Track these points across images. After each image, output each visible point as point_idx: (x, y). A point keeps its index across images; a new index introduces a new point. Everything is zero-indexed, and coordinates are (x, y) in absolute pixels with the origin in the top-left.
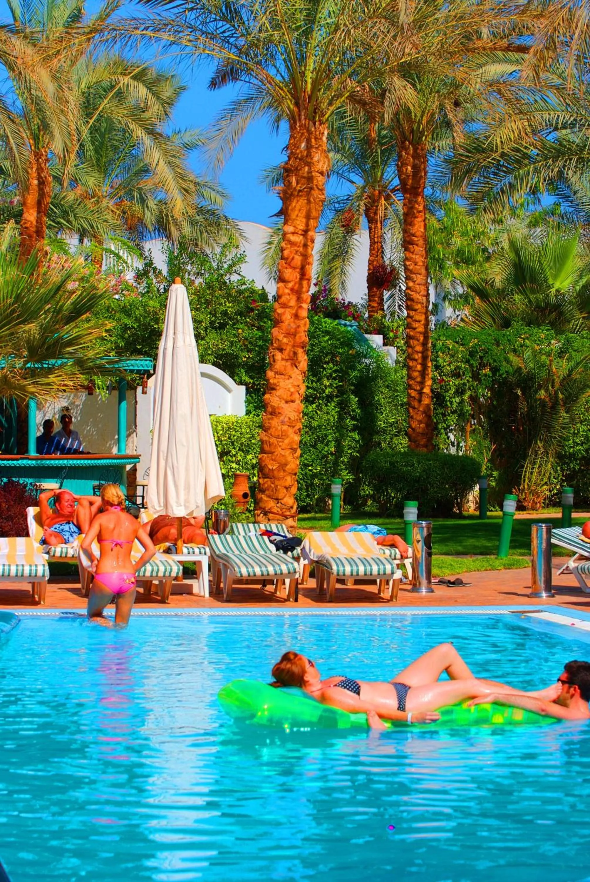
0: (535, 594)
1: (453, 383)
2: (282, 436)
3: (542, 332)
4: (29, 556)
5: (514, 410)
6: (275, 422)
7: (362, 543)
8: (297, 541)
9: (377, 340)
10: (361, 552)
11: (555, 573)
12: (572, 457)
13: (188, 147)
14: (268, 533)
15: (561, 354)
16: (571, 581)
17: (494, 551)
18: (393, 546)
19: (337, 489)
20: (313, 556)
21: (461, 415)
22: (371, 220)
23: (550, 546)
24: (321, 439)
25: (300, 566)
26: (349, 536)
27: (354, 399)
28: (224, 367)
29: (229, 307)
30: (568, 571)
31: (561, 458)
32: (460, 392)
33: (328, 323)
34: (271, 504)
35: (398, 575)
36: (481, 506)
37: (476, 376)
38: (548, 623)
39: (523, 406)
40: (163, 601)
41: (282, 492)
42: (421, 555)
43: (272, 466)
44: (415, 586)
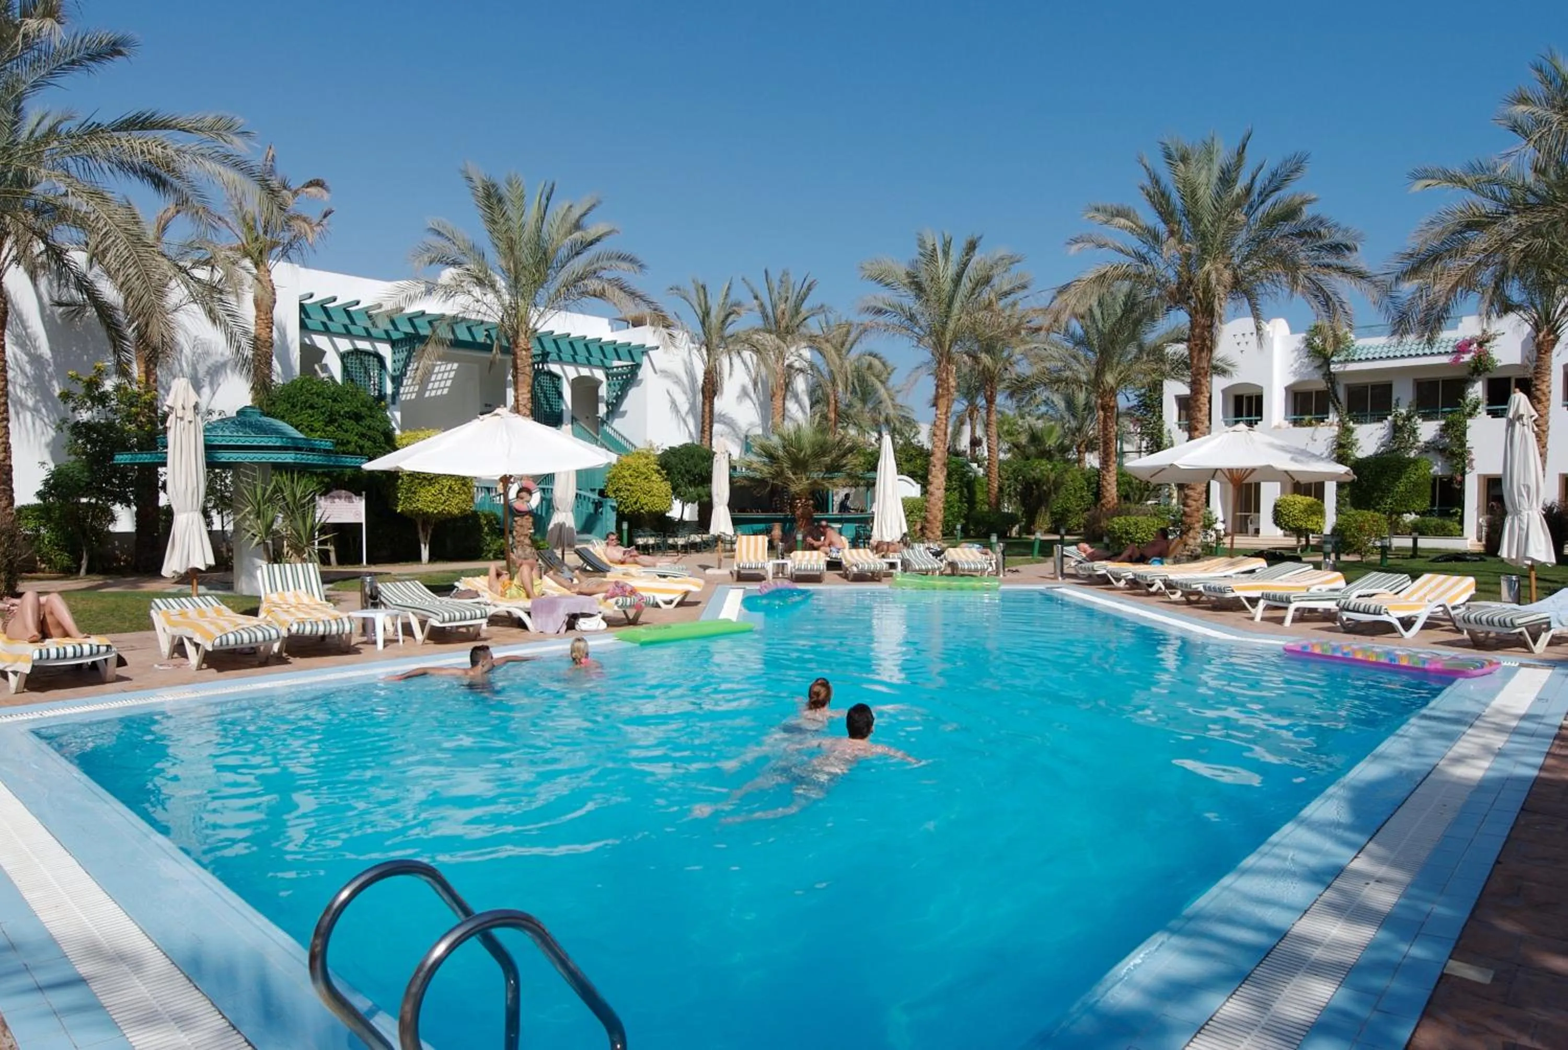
0: (1056, 578)
1: (1007, 482)
2: (934, 505)
3: (1044, 462)
4: (817, 561)
5: (1032, 494)
6: (932, 499)
7: (972, 553)
8: (942, 552)
9: (975, 465)
10: (972, 558)
11: (1065, 567)
12: (1056, 513)
13: (898, 392)
14: (928, 548)
15: (1052, 470)
16: (1072, 571)
17: (1032, 553)
18: (986, 554)
19: (959, 527)
20: (950, 560)
21: (1009, 495)
22: (971, 419)
23: (1063, 556)
24: (952, 506)
25: (943, 565)
26: (967, 550)
27: (965, 490)
28: (912, 477)
29: (914, 453)
30: (1070, 567)
31: (1052, 514)
32: (1009, 486)
33: (954, 458)
34: (930, 535)
35: (990, 569)
36: (1019, 533)
37: (1016, 480)
38: (1062, 594)
39: (1036, 492)
40: (879, 581)
41: (935, 530)
42: (1001, 559)
43: (931, 518)
44: (997, 574)
